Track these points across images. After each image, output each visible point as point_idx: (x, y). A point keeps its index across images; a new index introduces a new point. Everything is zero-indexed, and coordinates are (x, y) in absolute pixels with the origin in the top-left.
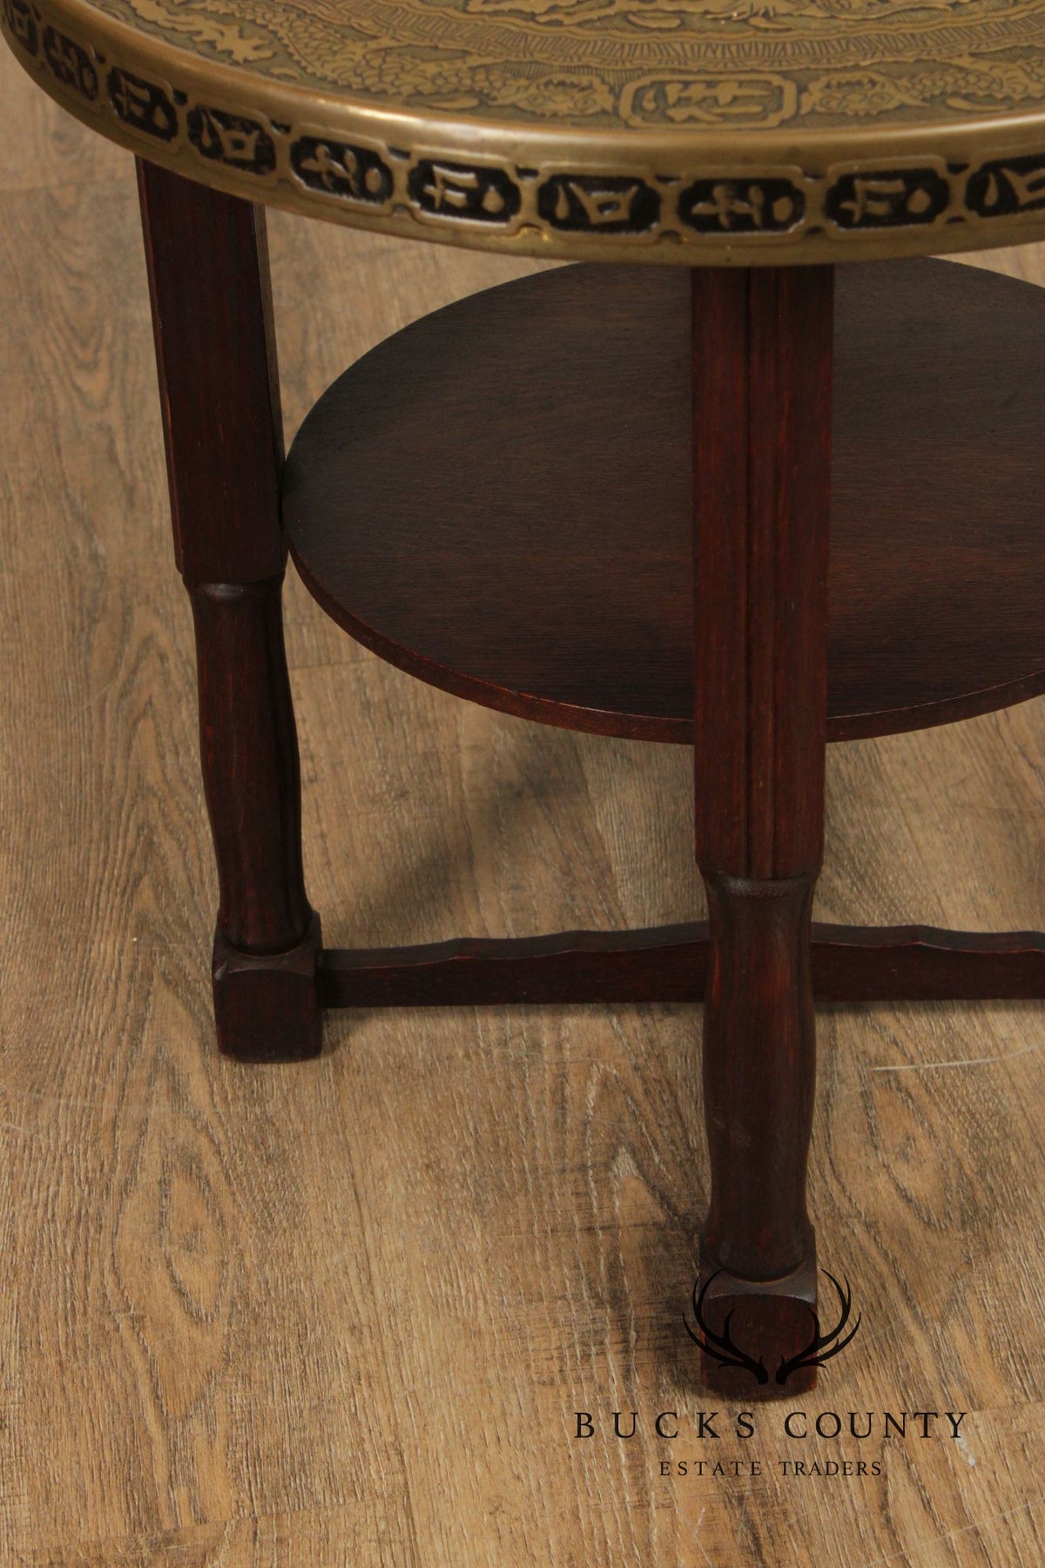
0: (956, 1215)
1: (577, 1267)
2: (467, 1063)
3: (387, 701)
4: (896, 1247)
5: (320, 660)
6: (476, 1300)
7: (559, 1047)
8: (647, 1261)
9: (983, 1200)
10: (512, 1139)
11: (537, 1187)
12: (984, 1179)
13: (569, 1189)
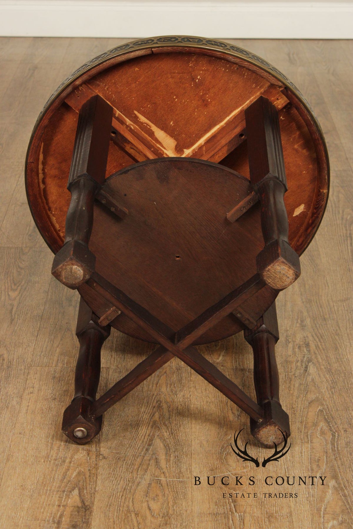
0: (161, 515)
1: (52, 514)
2: (43, 463)
3: (60, 377)
4: (141, 520)
5: (46, 365)
6: (20, 518)
7: (70, 463)
8: (71, 515)
9: (171, 512)
10: (48, 482)
11: (49, 494)
12: (173, 507)
13: (58, 496)
